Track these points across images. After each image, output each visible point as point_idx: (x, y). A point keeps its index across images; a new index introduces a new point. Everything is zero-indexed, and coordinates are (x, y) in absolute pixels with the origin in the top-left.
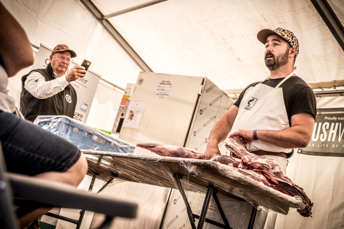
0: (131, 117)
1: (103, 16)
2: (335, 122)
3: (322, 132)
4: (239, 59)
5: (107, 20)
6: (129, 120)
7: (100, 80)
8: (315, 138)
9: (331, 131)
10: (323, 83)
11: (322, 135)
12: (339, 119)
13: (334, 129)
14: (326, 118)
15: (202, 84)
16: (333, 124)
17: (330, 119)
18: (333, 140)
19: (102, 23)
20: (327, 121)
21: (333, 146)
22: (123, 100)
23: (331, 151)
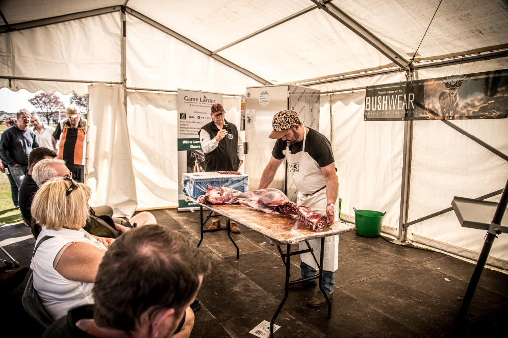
0: (249, 121)
1: (212, 52)
2: (385, 95)
3: (377, 103)
4: (310, 63)
5: (216, 54)
6: (248, 123)
7: (224, 96)
8: (374, 108)
9: (384, 102)
10: (372, 68)
11: (378, 105)
12: (388, 92)
13: (385, 101)
14: (379, 93)
15: (289, 90)
16: (384, 97)
17: (381, 93)
18: (386, 109)
19: (213, 57)
20: (380, 95)
21: (387, 113)
22: (241, 106)
23: (387, 117)
